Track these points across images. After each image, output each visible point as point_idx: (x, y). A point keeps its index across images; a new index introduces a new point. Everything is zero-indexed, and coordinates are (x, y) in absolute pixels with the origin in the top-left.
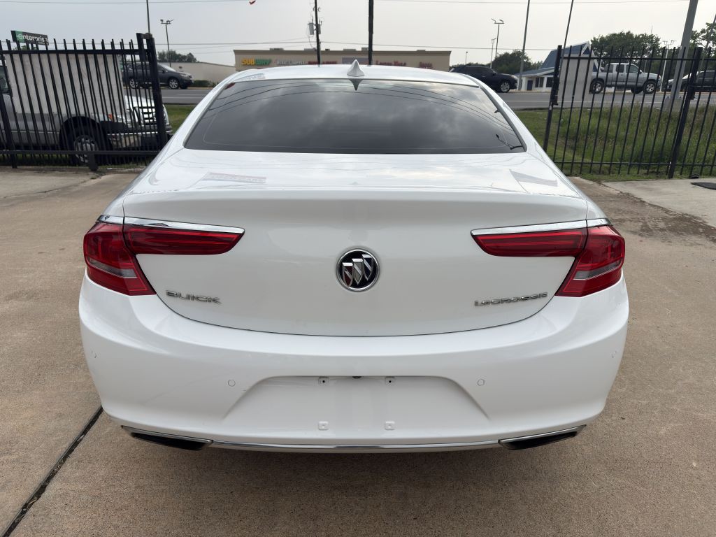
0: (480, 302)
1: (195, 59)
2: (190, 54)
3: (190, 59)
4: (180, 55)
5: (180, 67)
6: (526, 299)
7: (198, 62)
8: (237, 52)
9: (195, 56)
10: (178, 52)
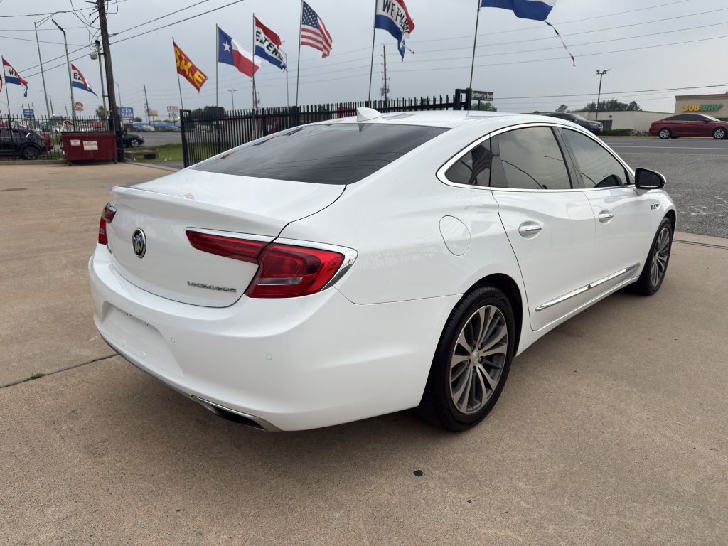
0: (191, 283)
1: (638, 108)
2: (634, 102)
3: (633, 107)
4: (621, 103)
5: (610, 116)
6: (219, 289)
7: (641, 111)
8: (678, 98)
9: (639, 104)
10: (619, 101)
